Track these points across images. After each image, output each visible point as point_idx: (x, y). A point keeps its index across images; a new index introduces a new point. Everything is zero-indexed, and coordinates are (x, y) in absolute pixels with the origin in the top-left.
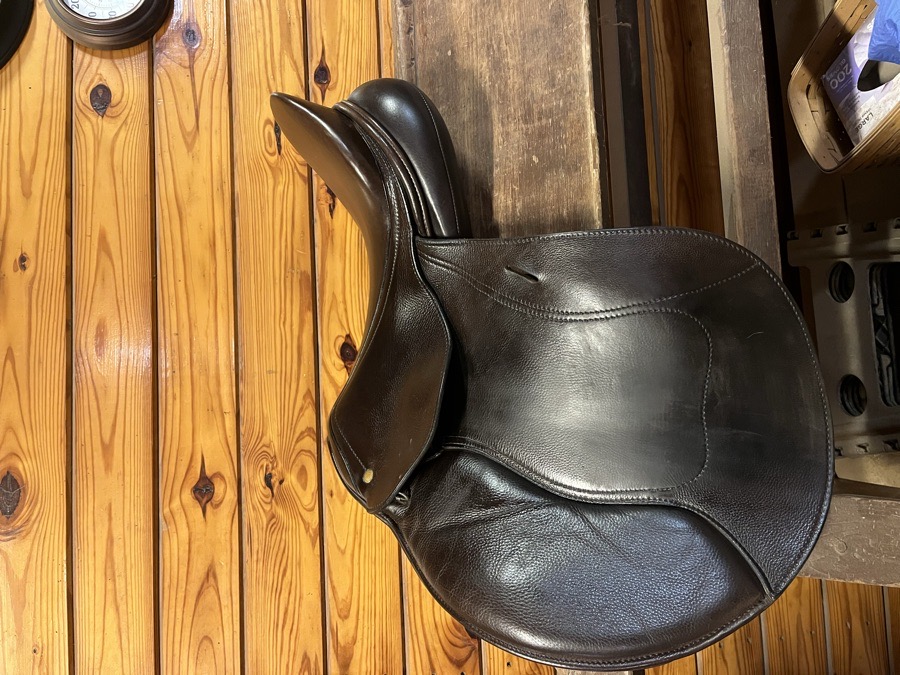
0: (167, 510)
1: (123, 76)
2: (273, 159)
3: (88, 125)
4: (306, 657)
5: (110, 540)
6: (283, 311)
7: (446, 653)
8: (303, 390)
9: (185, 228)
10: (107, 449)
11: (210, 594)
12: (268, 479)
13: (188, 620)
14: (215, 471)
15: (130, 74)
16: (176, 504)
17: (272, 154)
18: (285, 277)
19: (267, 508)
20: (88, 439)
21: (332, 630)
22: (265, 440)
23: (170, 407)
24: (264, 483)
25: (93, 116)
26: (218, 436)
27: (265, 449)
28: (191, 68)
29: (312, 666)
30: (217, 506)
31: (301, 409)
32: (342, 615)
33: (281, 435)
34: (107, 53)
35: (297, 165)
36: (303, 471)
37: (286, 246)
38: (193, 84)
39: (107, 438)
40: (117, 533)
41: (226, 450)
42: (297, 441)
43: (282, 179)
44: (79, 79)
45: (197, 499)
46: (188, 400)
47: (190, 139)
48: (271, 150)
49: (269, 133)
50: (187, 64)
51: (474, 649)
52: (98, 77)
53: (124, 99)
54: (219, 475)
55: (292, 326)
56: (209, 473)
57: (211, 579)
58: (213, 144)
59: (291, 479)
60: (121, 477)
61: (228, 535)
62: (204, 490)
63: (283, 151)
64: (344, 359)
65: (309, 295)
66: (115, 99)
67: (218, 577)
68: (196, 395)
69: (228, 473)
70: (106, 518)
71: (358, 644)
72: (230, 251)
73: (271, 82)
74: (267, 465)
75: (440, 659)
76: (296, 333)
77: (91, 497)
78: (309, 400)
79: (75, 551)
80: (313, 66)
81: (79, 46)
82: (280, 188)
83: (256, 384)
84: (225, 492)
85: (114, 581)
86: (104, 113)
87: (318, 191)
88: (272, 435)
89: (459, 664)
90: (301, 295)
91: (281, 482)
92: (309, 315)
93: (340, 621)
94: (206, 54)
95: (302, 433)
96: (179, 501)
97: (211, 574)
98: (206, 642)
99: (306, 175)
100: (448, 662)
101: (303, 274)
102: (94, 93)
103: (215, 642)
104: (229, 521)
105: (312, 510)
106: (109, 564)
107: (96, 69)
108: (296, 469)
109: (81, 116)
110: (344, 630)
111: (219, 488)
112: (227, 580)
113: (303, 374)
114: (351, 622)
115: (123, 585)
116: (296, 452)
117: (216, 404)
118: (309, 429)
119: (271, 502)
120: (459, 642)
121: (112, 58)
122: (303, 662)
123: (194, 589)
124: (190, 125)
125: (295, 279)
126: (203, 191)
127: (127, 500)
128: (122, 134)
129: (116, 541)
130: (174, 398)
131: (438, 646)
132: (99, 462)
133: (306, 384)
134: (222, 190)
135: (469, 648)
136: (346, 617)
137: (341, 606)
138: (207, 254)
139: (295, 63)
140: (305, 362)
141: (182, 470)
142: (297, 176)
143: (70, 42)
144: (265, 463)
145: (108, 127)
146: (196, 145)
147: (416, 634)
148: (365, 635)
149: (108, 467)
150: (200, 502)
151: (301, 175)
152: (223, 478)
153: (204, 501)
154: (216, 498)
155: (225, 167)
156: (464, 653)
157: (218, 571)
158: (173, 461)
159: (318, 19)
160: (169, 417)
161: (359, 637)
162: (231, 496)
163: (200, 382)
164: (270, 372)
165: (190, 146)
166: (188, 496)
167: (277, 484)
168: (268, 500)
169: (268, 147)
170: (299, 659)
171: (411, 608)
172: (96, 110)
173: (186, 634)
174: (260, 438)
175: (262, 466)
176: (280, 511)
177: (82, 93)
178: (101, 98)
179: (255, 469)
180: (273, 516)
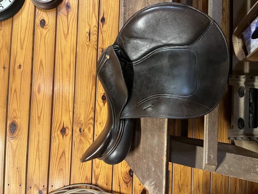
0: (53, 135)
1: (49, 17)
2: (88, 43)
3: (39, 30)
4: (87, 177)
5: (39, 141)
6: (87, 85)
7: (123, 180)
8: (91, 107)
9: (63, 61)
10: (39, 118)
11: (63, 158)
12: (80, 130)
13: (57, 164)
14: (66, 126)
15: (51, 17)
16: (56, 134)
17: (88, 42)
18: (89, 76)
19: (79, 137)
20: (34, 115)
21: (94, 171)
22: (80, 119)
23: (56, 109)
24: (79, 131)
25: (40, 28)
26: (68, 117)
27: (80, 122)
28: (67, 16)
29: (88, 179)
30: (66, 136)
31: (90, 112)
32: (97, 167)
33: (84, 119)
34: (45, 10)
35: (94, 45)
36: (89, 129)
37: (90, 68)
38: (68, 20)
39: (39, 115)
40: (40, 140)
41: (70, 121)
42: (89, 120)
43: (90, 49)
44: (37, 17)
45: (61, 133)
46: (61, 107)
47: (66, 36)
48: (87, 40)
49: (87, 36)
50: (66, 15)
51: (131, 180)
52: (42, 17)
53: (49, 24)
54: (67, 127)
55: (89, 89)
56: (65, 127)
57: (64, 154)
58: (72, 38)
59: (86, 130)
60: (42, 126)
61: (69, 143)
62: (63, 131)
63: (90, 41)
64: (103, 100)
65: (94, 81)
66: (46, 23)
67: (65, 154)
68: (63, 106)
69: (70, 127)
70: (38, 136)
71: (101, 175)
72: (75, 67)
73: (89, 21)
74: (80, 126)
75: (122, 181)
76: (90, 91)
77: (34, 130)
78: (92, 110)
79: (29, 144)
80: (101, 17)
81: (37, 8)
82: (89, 51)
83: (79, 104)
84: (69, 132)
85: (39, 152)
86: (43, 27)
87: (99, 53)
88: (82, 118)
89: (127, 183)
90: (93, 81)
91: (84, 131)
92: (94, 87)
93: (96, 169)
94: (72, 12)
95: (90, 118)
96: (57, 133)
97: (64, 153)
98: (61, 170)
99: (96, 48)
100: (124, 182)
101: (93, 75)
102: (41, 21)
103: (64, 170)
104: (69, 140)
105: (91, 139)
106: (38, 148)
107: (42, 15)
108: (88, 128)
109: (37, 28)
110: (97, 171)
111: (67, 131)
112: (68, 155)
113: (92, 103)
114: (99, 169)
115: (41, 153)
116: (88, 123)
117: (68, 109)
118: (92, 118)
119: (80, 136)
120: (127, 178)
121: (46, 12)
122: (86, 178)
123: (59, 156)
124: (66, 32)
125: (91, 77)
126: (68, 51)
127: (43, 132)
128: (48, 34)
129: (40, 142)
130: (57, 106)
131: (121, 178)
132: (37, 121)
133: (92, 105)
134: (73, 51)
135: (130, 179)
136: (98, 168)
137: (97, 165)
138: (68, 68)
139: (96, 16)
140: (92, 99)
141: (58, 126)
142: (94, 48)
143: (35, 7)
144: (80, 125)
145: (44, 31)
146: (67, 37)
147: (116, 174)
148: (103, 173)
149: (39, 123)
150: (62, 134)
151: (95, 48)
152: (68, 128)
153: (63, 134)
154: (66, 133)
155: (74, 44)
156: (128, 180)
157: (65, 152)
158: (56, 123)
159: (103, 4)
160: (56, 111)
161: (101, 173)
162: (70, 133)
163: (64, 102)
164: (83, 101)
165: (66, 38)
166: (59, 132)
167: (82, 131)
168: (80, 135)
169: (87, 39)
170: (85, 177)
171: (115, 167)
172: (41, 26)
173: (56, 167)
174: (79, 119)
175: (79, 126)
176: (83, 139)
177: (38, 22)
178: (43, 23)
179: (77, 127)
180: (81, 140)
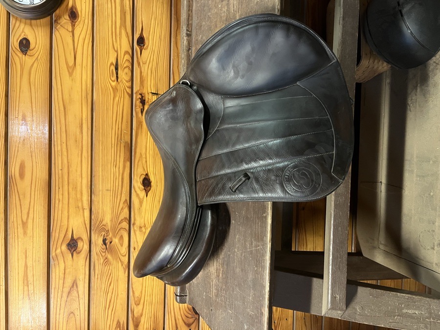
0: (54, 254)
1: (37, 35)
2: (114, 84)
3: (17, 57)
4: (118, 322)
5: (26, 266)
6: (115, 161)
7: (183, 321)
8: (123, 199)
9: (67, 116)
10: (24, 224)
11: (74, 293)
12: (104, 241)
13: (63, 305)
14: (78, 237)
15: (40, 34)
16: (58, 251)
17: (114, 81)
18: (117, 144)
19: (104, 254)
20: (15, 219)
21: (131, 310)
22: (104, 223)
23: (56, 205)
24: (102, 243)
25: (20, 54)
26: (81, 220)
27: (103, 227)
28: (73, 32)
29: (121, 326)
30: (79, 253)
31: (122, 209)
32: (137, 303)
33: (111, 221)
34: (28, 21)
35: (126, 88)
36: (122, 237)
37: (118, 128)
38: (73, 41)
39: (25, 220)
40: (29, 264)
41: (84, 226)
42: (119, 224)
43: (118, 95)
44: (13, 34)
45: (69, 249)
46: (66, 202)
47: (71, 70)
48: (113, 79)
49: (112, 70)
50: (71, 30)
51: (196, 319)
52: (23, 34)
53: (36, 47)
54: (80, 238)
55: (119, 168)
56: (75, 237)
57: (75, 286)
58: (82, 74)
59: (116, 241)
60: (32, 238)
61: (84, 267)
62: (73, 245)
63: (119, 80)
64: (144, 186)
65: (128, 154)
66: (32, 46)
67: (78, 285)
68: (70, 200)
69: (85, 237)
70: (24, 257)
71: (143, 316)
72: (90, 129)
73: (115, 43)
74: (104, 235)
75: (181, 323)
76: (121, 172)
77: (16, 247)
78: (126, 204)
79: (9, 272)
80: (136, 37)
81: (13, 16)
82: (117, 99)
83: (101, 196)
84: (83, 246)
85: (28, 286)
86: (26, 53)
87: (136, 101)
88: (107, 220)
89: (189, 325)
90: (125, 153)
91: (111, 243)
92: (128, 163)
93: (135, 306)
94: (81, 25)
95: (122, 220)
96: (60, 248)
97: (75, 284)
98: (72, 315)
99: (130, 93)
100: (184, 324)
101: (126, 143)
102: (21, 43)
103: (76, 314)
104: (85, 259)
105: (125, 255)
106: (25, 279)
107: (22, 30)
108: (118, 237)
109: (14, 54)
110: (137, 310)
111: (80, 244)
112: (83, 287)
113: (124, 192)
114: (141, 307)
115: (32, 288)
116: (118, 229)
117: (80, 205)
118: (125, 218)
119: (105, 252)
120: (190, 316)
121: (31, 25)
122: (117, 324)
123: (66, 290)
124: (71, 63)
125: (122, 145)
126: (76, 97)
127: (34, 249)
128: (35, 65)
129: (29, 267)
130: (59, 201)
131: (180, 317)
132: (21, 230)
133: (125, 197)
134: (87, 97)
135: (194, 319)
136: (138, 305)
137: (136, 299)
138: (78, 130)
139: (127, 33)
140: (125, 186)
141: (62, 236)
142: (126, 93)
143: (9, 14)
144: (103, 233)
145: (28, 60)
146: (74, 73)
147: (171, 312)
148: (147, 312)
149: (25, 233)
150: (70, 251)
151: (128, 93)
152: (82, 240)
153: (72, 251)
154: (78, 249)
155: (89, 86)
156: (191, 320)
157: (78, 283)
158: (58, 231)
159: (140, 11)
160: (56, 211)
161: (144, 314)
162: (86, 247)
163: (72, 193)
164: (107, 190)
165: (71, 74)
166: (64, 247)
167: (109, 243)
169: (111, 77)
170: (115, 323)
171: (169, 301)
172: (22, 51)
174: (101, 221)
175: (102, 235)
176: (109, 257)
177: (15, 43)
178: (25, 45)
179: (98, 236)
180: (106, 258)
